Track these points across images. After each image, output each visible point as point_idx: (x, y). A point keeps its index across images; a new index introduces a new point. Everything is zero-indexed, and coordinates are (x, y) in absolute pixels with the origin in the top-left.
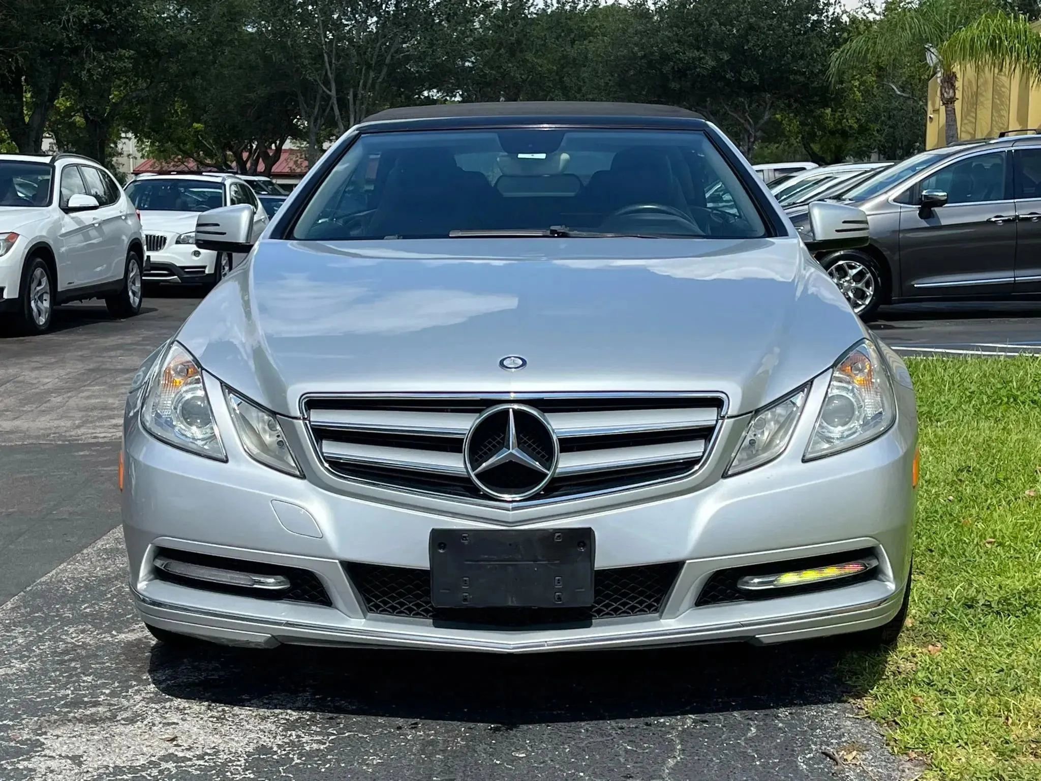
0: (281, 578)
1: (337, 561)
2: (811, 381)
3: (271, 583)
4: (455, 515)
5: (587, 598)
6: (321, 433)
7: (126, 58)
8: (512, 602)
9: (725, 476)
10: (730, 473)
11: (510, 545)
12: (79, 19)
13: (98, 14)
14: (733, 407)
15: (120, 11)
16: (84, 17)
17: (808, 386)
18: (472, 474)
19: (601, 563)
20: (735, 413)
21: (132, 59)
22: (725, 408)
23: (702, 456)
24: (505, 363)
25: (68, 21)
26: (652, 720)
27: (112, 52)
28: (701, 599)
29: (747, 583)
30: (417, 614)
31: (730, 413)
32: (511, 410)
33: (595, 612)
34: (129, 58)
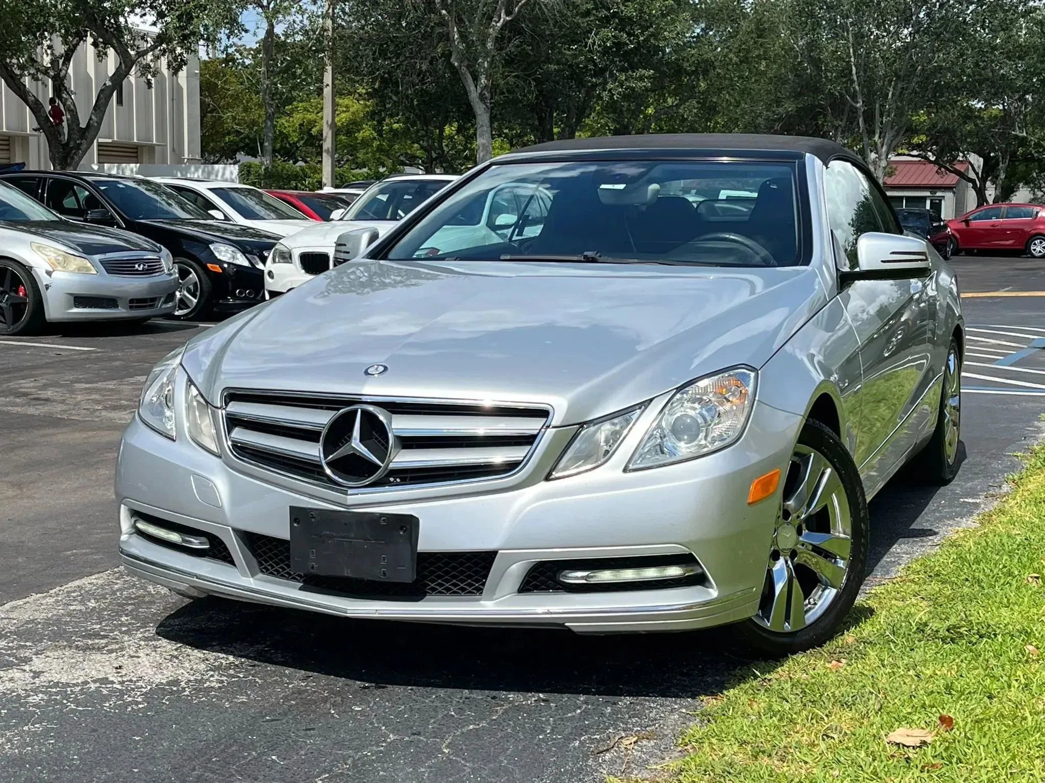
0: (204, 539)
1: (230, 528)
2: (651, 400)
3: (196, 543)
4: (312, 496)
5: (408, 575)
6: (234, 422)
7: (646, 78)
8: (347, 573)
9: (548, 478)
10: (552, 477)
11: (346, 524)
12: (604, 42)
13: (621, 36)
14: (557, 419)
15: (642, 33)
16: (608, 40)
17: (646, 404)
18: (323, 462)
19: (423, 546)
20: (558, 424)
21: (651, 78)
22: (550, 417)
23: (523, 460)
24: (369, 371)
25: (594, 44)
26: (503, 694)
27: (633, 72)
28: (524, 587)
29: (565, 577)
30: (282, 576)
31: (554, 423)
32: (359, 411)
33: (429, 589)
34: (649, 77)
